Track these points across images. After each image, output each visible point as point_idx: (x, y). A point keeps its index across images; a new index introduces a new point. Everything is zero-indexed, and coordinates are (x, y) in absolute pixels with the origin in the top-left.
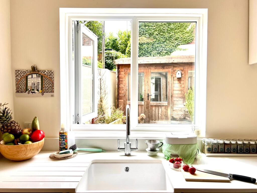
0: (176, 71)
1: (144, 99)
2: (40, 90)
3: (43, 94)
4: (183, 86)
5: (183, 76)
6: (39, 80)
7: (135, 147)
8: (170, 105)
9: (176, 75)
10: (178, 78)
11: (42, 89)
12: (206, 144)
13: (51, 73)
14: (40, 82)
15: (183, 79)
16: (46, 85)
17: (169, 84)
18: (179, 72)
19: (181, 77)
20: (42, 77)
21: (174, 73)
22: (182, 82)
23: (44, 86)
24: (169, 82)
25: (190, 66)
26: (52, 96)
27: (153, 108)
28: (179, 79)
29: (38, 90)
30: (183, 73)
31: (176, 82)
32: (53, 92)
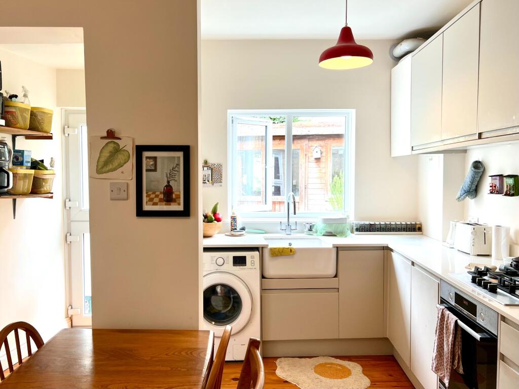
0: (312, 147)
1: (261, 193)
2: (210, 180)
3: (213, 184)
4: (324, 171)
5: (324, 154)
6: (210, 172)
7: (295, 228)
8: (304, 201)
9: (312, 153)
10: (316, 159)
11: (212, 180)
12: (354, 225)
13: (220, 166)
14: (210, 173)
15: (323, 160)
16: (215, 177)
17: (301, 168)
18: (318, 149)
19: (320, 157)
20: (212, 169)
21: (309, 150)
22: (322, 165)
23: (213, 178)
24: (301, 165)
25: (334, 139)
26: (221, 186)
27: (276, 207)
28: (318, 160)
29: (208, 181)
30: (323, 150)
31: (313, 164)
32: (221, 182)
